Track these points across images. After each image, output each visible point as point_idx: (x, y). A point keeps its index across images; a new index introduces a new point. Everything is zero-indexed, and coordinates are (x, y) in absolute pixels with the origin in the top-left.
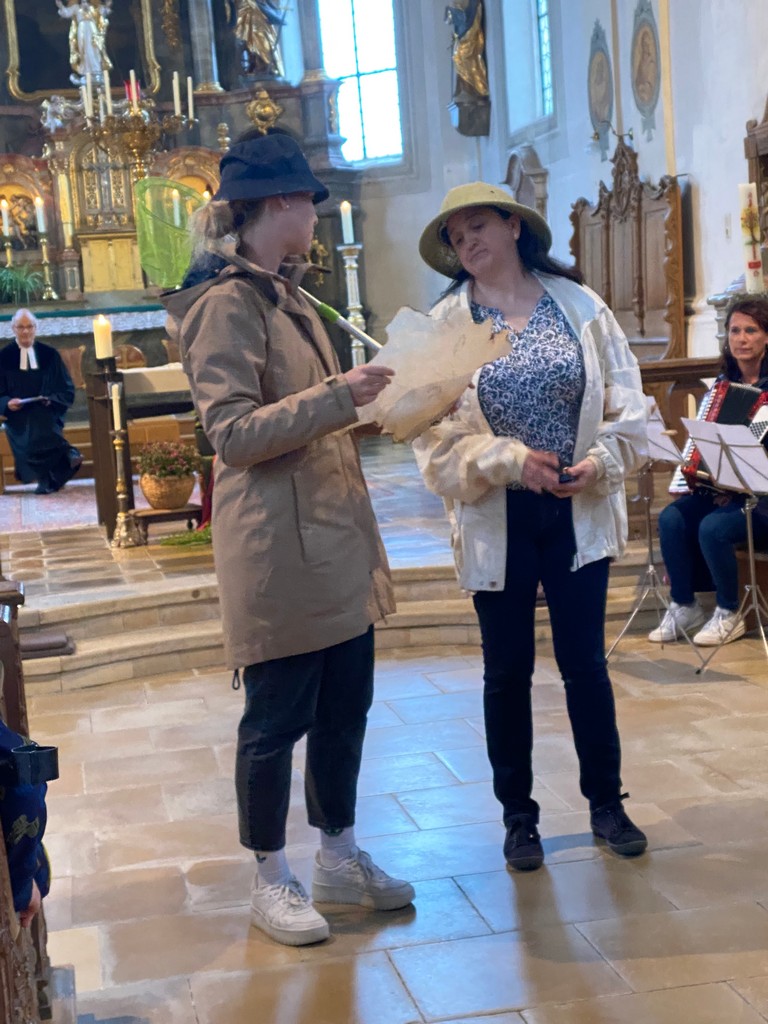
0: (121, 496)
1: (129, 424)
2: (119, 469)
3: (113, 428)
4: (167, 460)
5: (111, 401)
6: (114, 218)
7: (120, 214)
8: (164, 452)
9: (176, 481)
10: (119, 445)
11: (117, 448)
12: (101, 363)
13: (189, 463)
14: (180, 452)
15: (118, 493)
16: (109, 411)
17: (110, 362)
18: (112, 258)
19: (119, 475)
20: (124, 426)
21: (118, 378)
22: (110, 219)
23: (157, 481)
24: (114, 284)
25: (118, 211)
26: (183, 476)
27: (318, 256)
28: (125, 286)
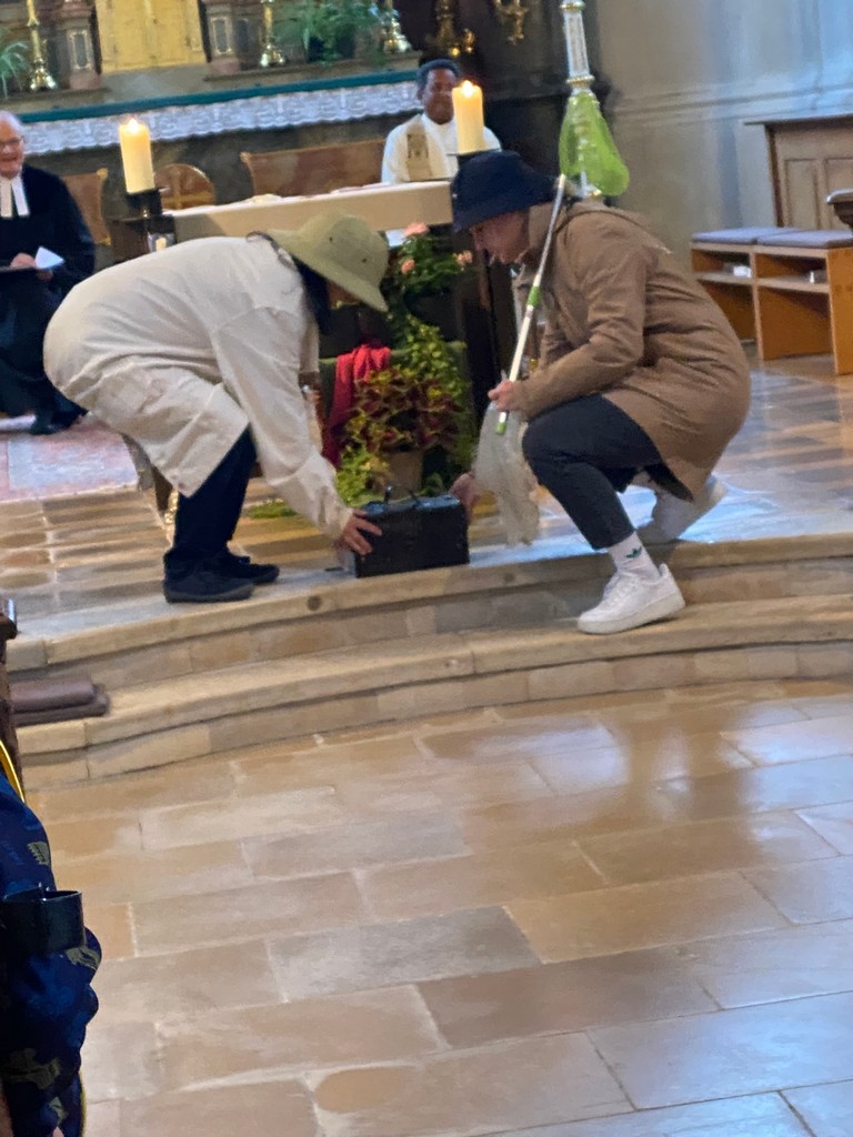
12: (136, 200)
18: (149, 12)
21: (166, 226)
24: (153, 57)
28: (174, 60)
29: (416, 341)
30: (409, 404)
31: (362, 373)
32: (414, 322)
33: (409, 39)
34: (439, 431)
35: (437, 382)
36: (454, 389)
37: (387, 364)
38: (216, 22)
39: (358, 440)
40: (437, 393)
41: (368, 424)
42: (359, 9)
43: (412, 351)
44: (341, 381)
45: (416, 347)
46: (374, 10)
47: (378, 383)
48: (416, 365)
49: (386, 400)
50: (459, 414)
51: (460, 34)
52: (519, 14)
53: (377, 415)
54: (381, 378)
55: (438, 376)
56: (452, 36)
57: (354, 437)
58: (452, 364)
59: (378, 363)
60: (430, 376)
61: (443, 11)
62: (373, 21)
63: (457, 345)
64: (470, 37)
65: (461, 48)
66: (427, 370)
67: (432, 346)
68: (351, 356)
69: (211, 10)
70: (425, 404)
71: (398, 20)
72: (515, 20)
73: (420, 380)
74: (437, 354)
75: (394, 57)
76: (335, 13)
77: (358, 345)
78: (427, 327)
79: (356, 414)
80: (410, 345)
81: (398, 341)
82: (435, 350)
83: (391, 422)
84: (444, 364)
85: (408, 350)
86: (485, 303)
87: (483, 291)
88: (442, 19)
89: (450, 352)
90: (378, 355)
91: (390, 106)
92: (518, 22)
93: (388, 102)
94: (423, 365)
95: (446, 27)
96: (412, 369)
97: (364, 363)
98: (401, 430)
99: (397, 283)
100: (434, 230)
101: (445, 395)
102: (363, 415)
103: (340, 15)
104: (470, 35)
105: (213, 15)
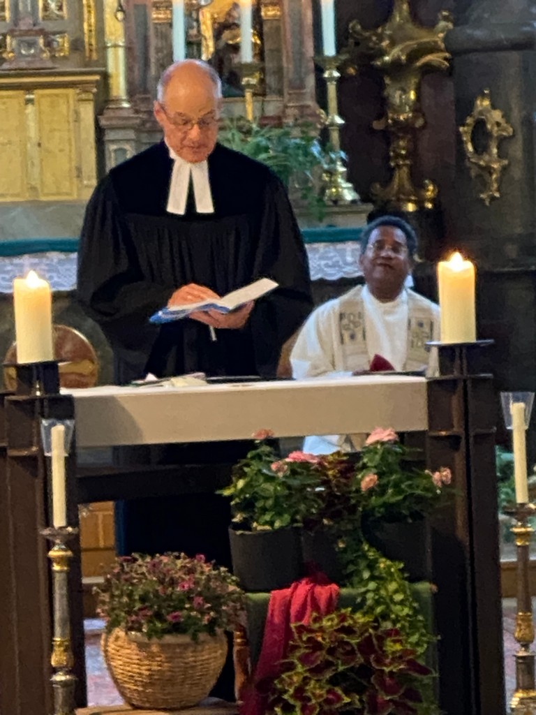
0: (60, 677)
1: (83, 513)
2: (58, 615)
3: (48, 522)
4: (169, 597)
5: (47, 462)
6: (41, 41)
7: (55, 33)
8: (161, 582)
9: (185, 646)
10: (61, 560)
11: (56, 567)
12: (27, 373)
13: (215, 608)
14: (197, 583)
15: (54, 671)
16: (39, 482)
17: (47, 372)
18: (33, 132)
19: (58, 630)
20: (72, 518)
21: (64, 409)
22: (31, 45)
23: (141, 646)
24: (33, 188)
25: (50, 26)
26: (202, 636)
27: (488, 135)
28: (59, 194)
29: (372, 578)
30: (360, 659)
31: (300, 615)
32: (371, 554)
33: (356, 189)
34: (396, 697)
35: (397, 632)
36: (418, 644)
37: (333, 605)
38: (115, 151)
39: (292, 702)
40: (398, 647)
41: (306, 681)
42: (298, 147)
43: (368, 591)
44: (272, 622)
45: (372, 585)
46: (316, 149)
47: (321, 629)
48: (372, 609)
49: (331, 651)
50: (424, 677)
51: (419, 186)
52: (495, 166)
53: (317, 671)
54: (326, 623)
55: (399, 626)
56: (407, 186)
57: (286, 697)
58: (416, 612)
59: (322, 604)
60: (388, 625)
61: (398, 156)
62: (314, 162)
63: (425, 587)
64: (430, 191)
65: (419, 203)
66: (385, 616)
67: (392, 586)
68: (287, 592)
69: (110, 135)
70: (379, 661)
71: (344, 164)
72: (491, 174)
73: (375, 628)
74: (398, 597)
75: (336, 209)
76: (266, 149)
77: (298, 579)
78: (389, 563)
79: (291, 667)
80: (364, 582)
81: (350, 576)
82: (396, 592)
83: (333, 681)
84: (406, 611)
85: (363, 590)
86: (462, 533)
87: (460, 521)
88: (398, 166)
89: (416, 596)
90: (323, 592)
91: (329, 271)
92: (494, 176)
93: (327, 266)
94: (379, 610)
95: (402, 176)
96: (364, 614)
97: (306, 600)
98: (347, 693)
99: (353, 502)
100: (403, 437)
101: (405, 652)
102: (300, 668)
103: (271, 153)
104: (431, 188)
105: (113, 141)
